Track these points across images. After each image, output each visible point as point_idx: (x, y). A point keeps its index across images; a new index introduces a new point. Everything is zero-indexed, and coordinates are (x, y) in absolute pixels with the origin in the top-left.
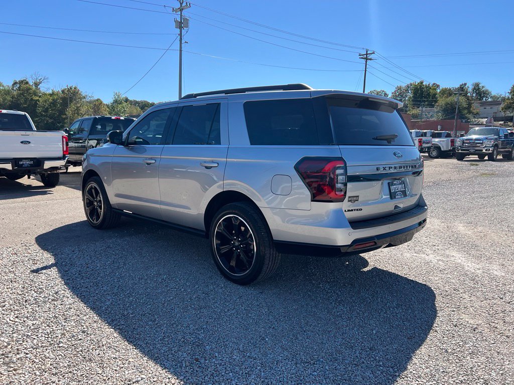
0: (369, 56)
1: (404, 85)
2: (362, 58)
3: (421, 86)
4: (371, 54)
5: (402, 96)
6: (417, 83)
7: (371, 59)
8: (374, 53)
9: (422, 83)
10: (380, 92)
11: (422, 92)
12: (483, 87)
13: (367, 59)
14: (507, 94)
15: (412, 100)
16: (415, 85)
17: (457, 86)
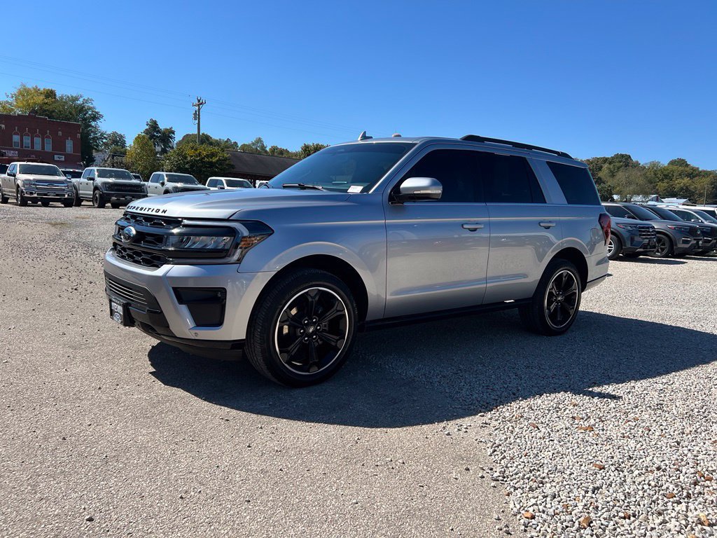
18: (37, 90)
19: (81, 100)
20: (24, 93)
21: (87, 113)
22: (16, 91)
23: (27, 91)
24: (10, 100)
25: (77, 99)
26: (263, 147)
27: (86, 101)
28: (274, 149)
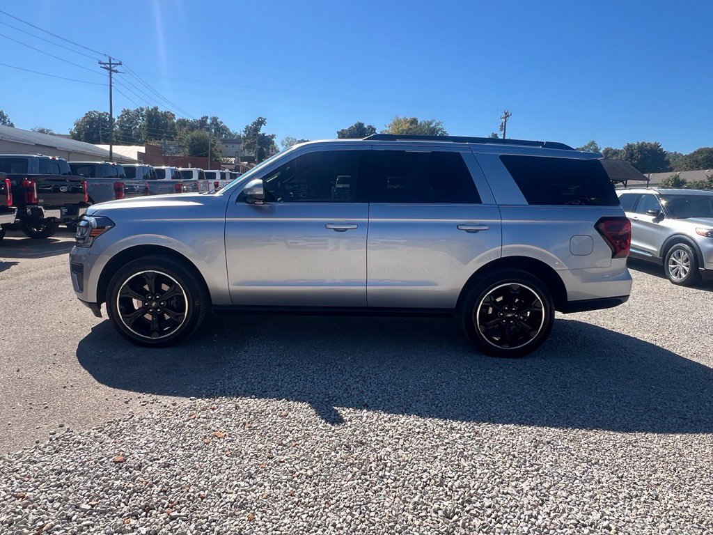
0: (114, 67)
1: (133, 108)
2: (104, 68)
3: (155, 113)
4: (117, 64)
5: (132, 122)
6: (150, 109)
7: (116, 71)
8: (120, 64)
9: (156, 109)
10: (103, 114)
11: (158, 121)
12: (221, 122)
13: (111, 70)
14: (243, 133)
15: (147, 130)
16: (149, 111)
17: (199, 118)
18: (405, 120)
19: (434, 123)
20: (398, 123)
21: (438, 133)
22: (391, 122)
23: (399, 122)
24: (387, 129)
25: (431, 123)
26: (596, 150)
27: (438, 124)
28: (607, 151)
